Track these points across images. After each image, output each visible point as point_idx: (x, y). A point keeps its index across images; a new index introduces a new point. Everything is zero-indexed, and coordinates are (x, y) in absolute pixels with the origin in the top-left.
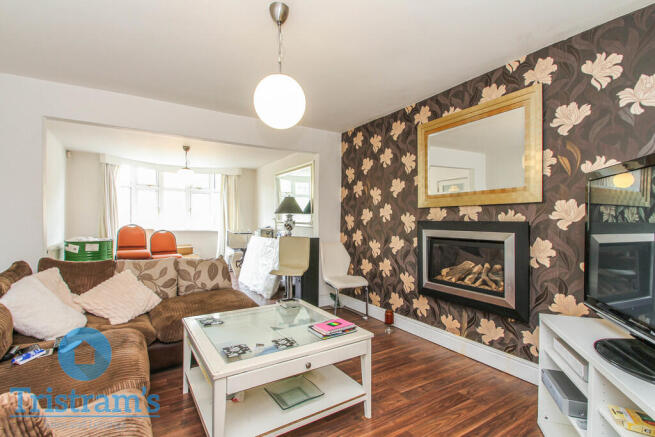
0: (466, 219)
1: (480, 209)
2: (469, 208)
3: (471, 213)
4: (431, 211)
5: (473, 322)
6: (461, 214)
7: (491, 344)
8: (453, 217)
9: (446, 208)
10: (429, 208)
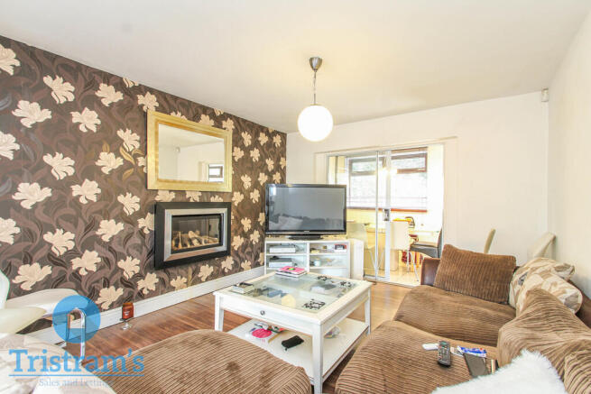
0: (191, 201)
1: (200, 194)
2: (193, 193)
3: (195, 197)
4: (159, 193)
5: (196, 271)
6: (187, 196)
7: (207, 280)
8: (180, 199)
9: (175, 191)
10: (157, 190)
